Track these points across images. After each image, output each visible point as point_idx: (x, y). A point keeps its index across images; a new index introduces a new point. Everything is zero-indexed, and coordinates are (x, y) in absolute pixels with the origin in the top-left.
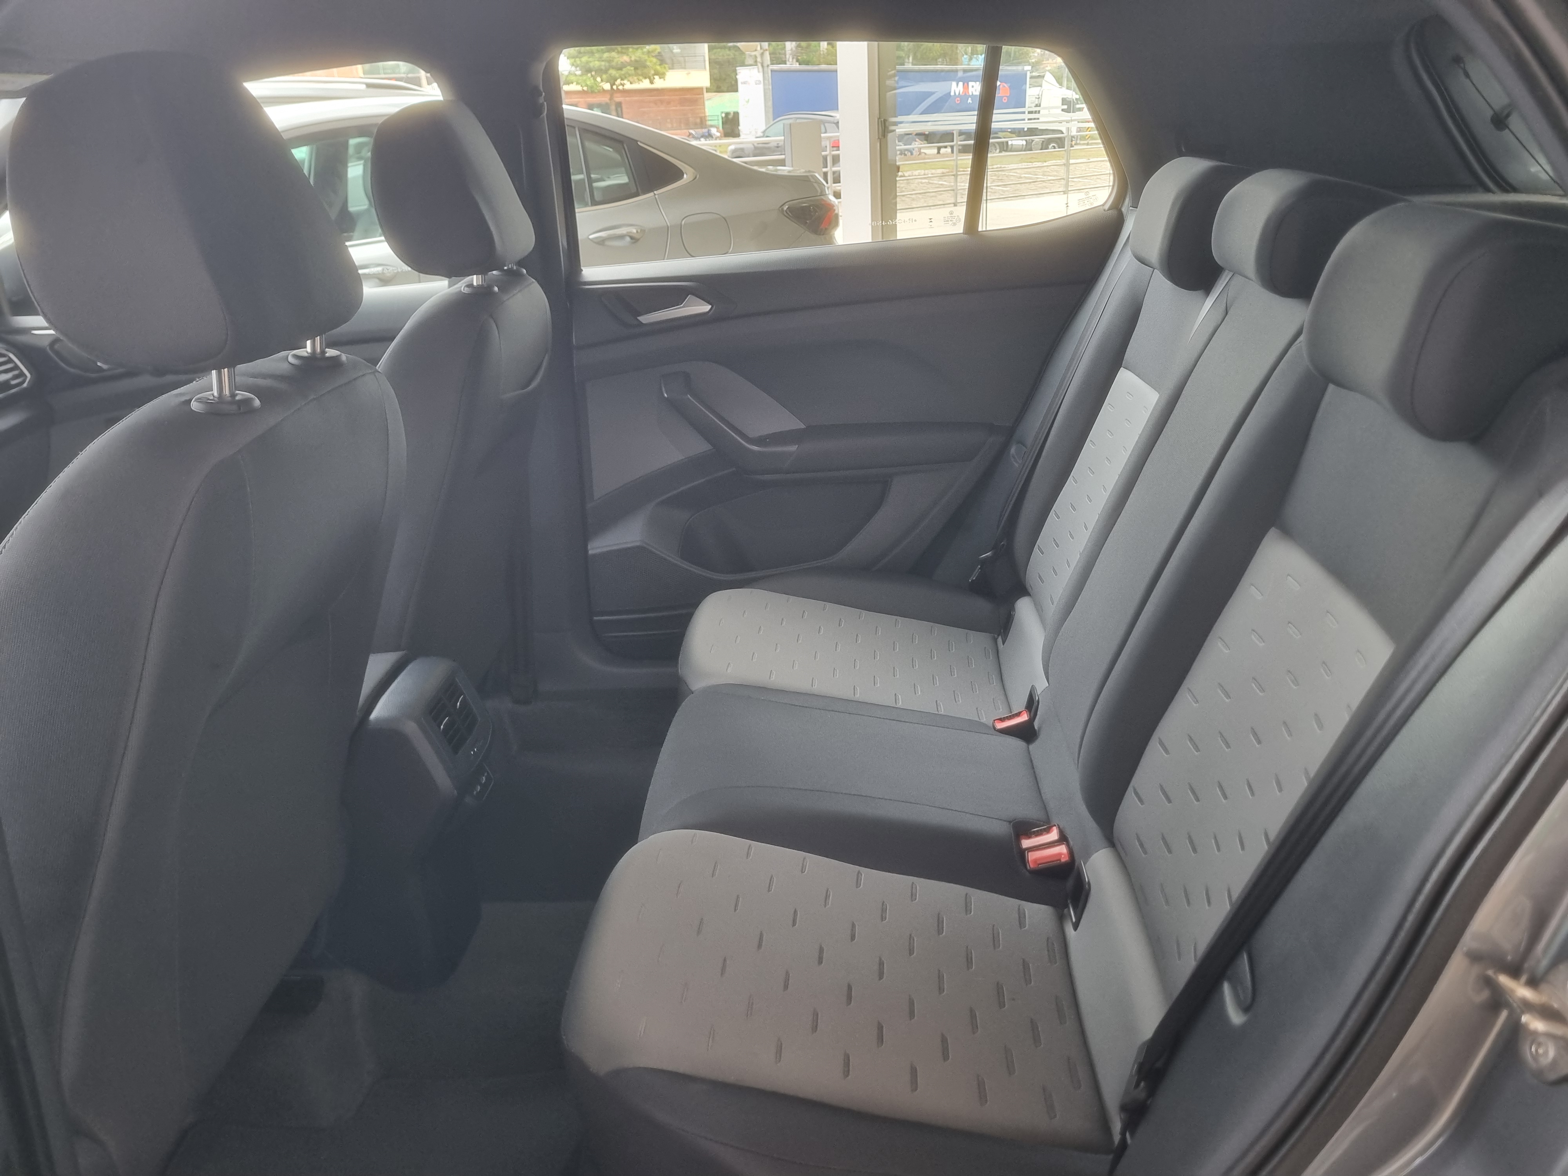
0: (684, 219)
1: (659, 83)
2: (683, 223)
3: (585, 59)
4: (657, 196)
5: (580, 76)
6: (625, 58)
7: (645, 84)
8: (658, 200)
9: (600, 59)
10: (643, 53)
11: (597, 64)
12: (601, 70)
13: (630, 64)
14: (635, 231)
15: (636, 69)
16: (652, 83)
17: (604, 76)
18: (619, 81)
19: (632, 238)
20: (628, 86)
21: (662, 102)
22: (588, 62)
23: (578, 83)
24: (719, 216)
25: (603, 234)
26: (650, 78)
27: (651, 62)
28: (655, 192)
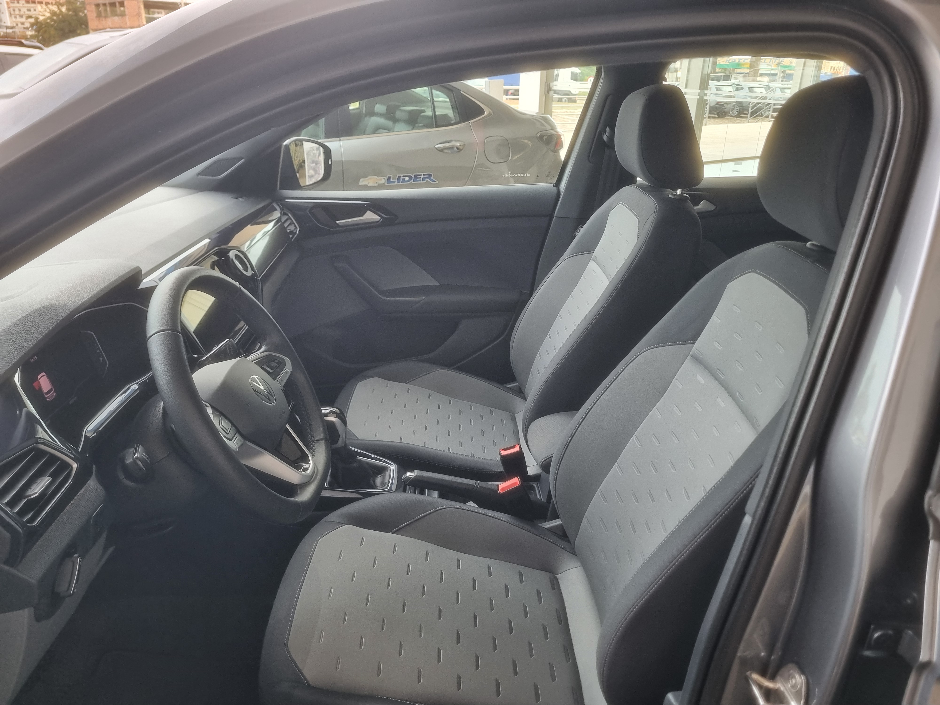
0: (486, 139)
2: (485, 141)
4: (471, 124)
8: (471, 127)
14: (459, 144)
19: (458, 148)
24: (502, 138)
25: (441, 146)
28: (470, 121)
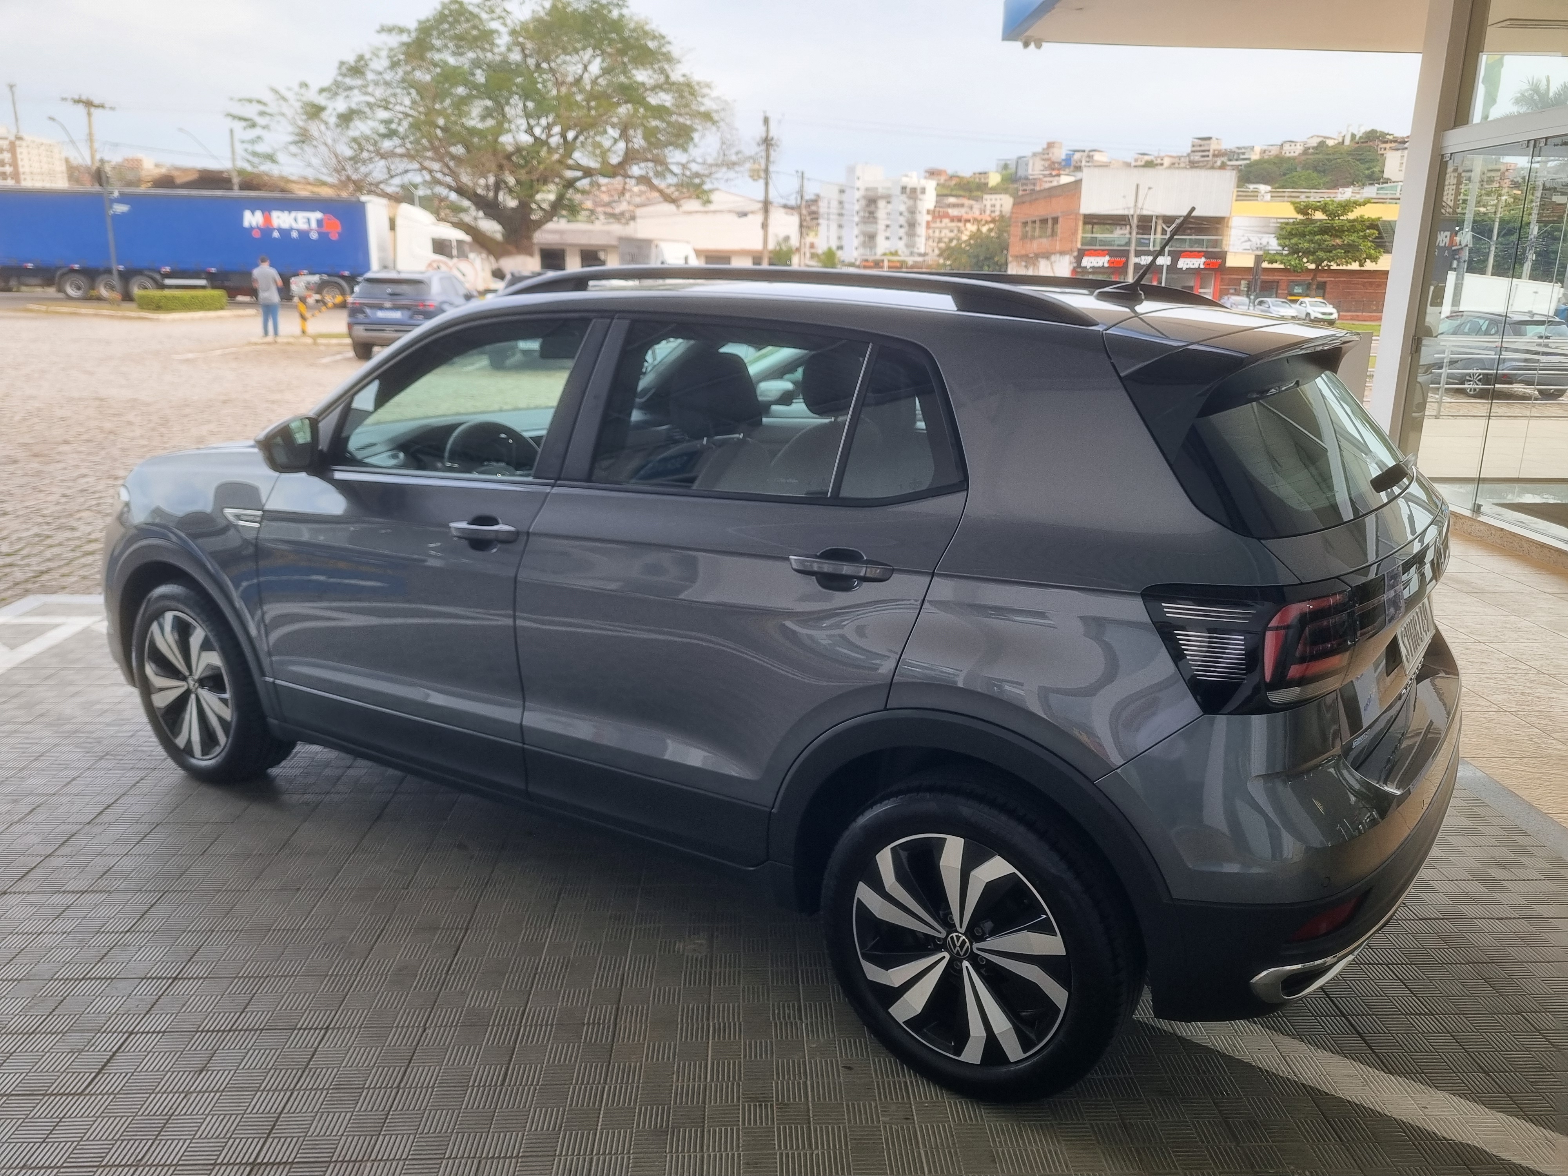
1: (1369, 266)
3: (1294, 241)
5: (1287, 255)
6: (1338, 241)
7: (1355, 266)
9: (1311, 241)
10: (1358, 237)
11: (1306, 245)
12: (1310, 251)
13: (1340, 247)
15: (1347, 252)
16: (1361, 265)
17: (1311, 258)
18: (1325, 263)
20: (1334, 267)
21: (1371, 284)
22: (1296, 244)
23: (1281, 263)
26: (1360, 261)
27: (1365, 246)
